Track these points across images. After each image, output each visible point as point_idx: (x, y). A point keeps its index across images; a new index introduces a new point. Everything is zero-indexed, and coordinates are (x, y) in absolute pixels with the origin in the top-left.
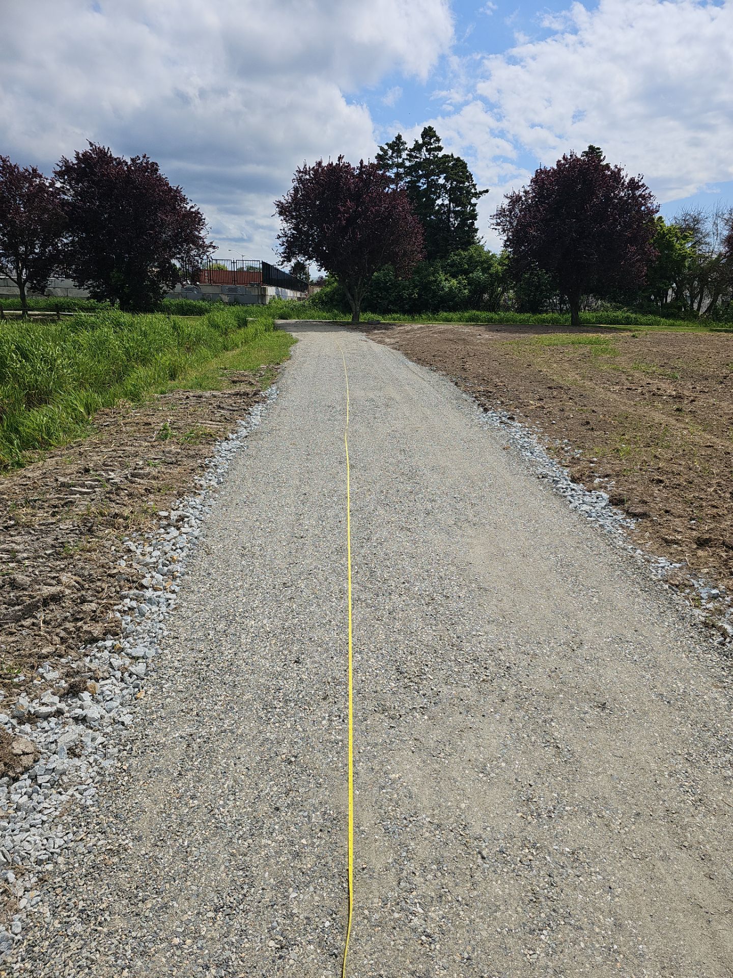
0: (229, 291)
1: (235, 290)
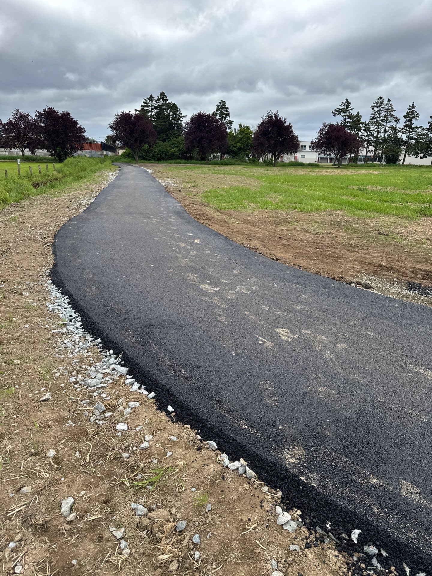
1: (91, 152)
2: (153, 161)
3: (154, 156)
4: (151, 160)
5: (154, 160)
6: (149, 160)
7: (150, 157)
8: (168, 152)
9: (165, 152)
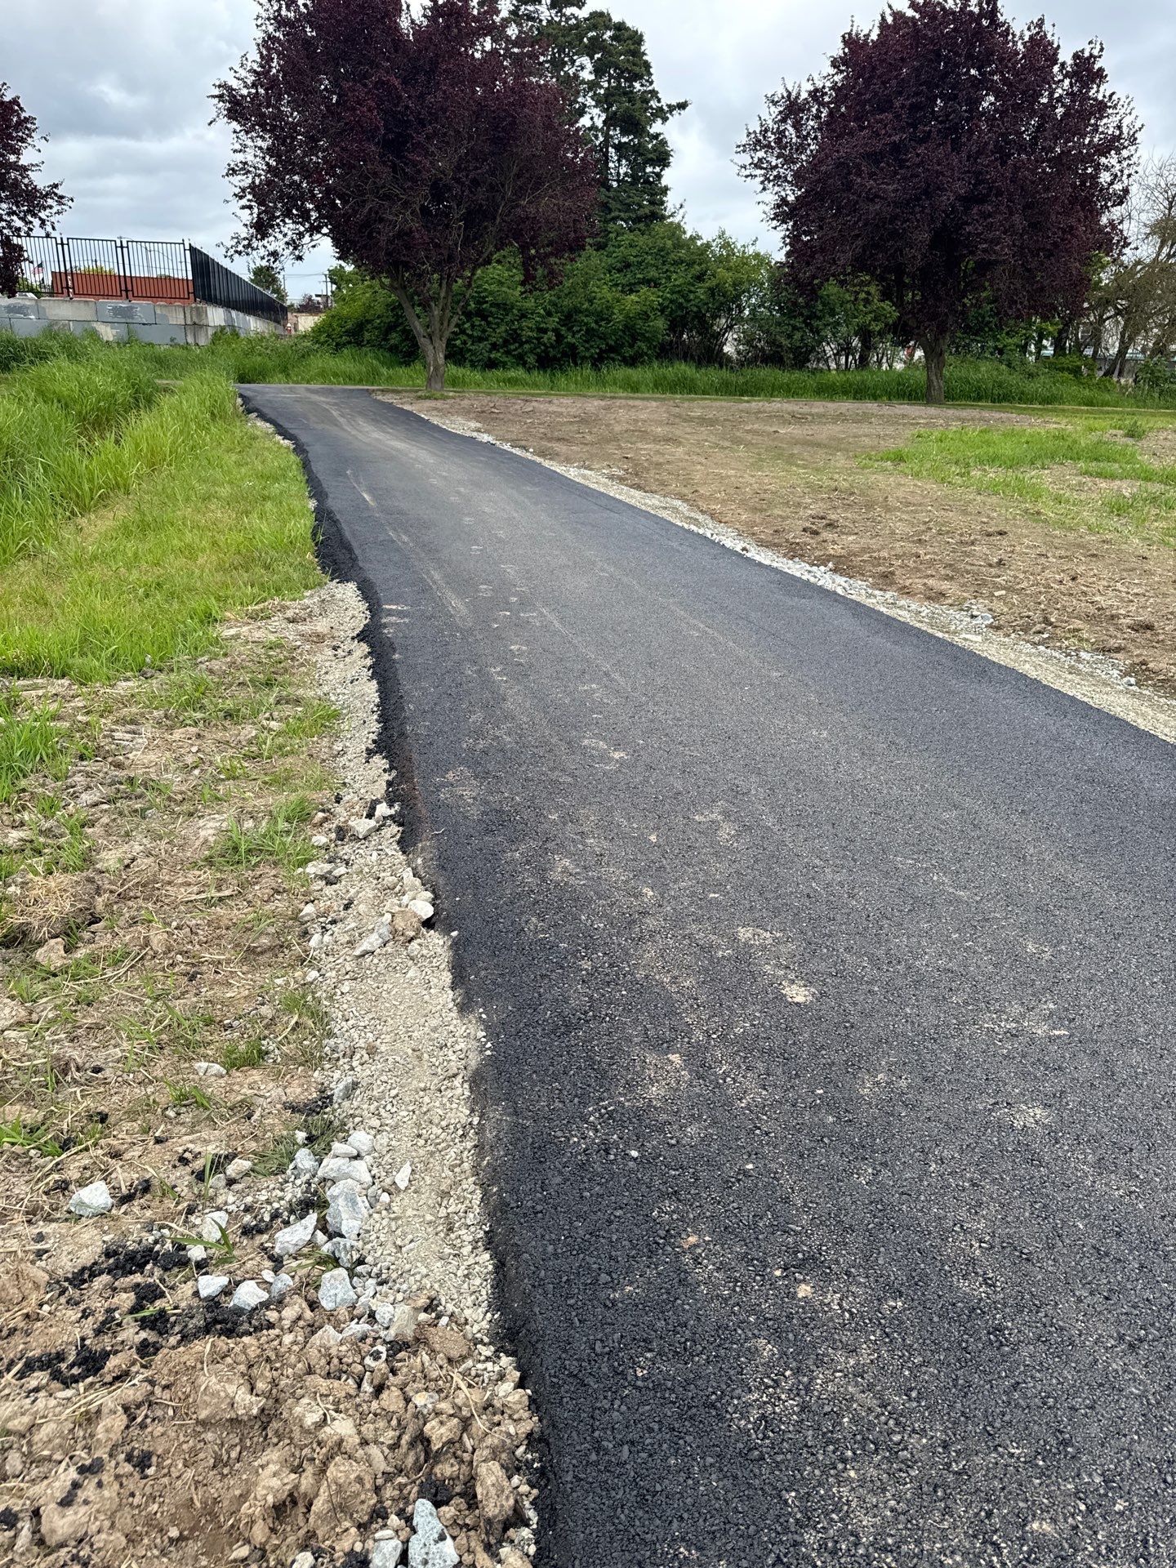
0: (115, 315)
1: (127, 313)
2: (518, 373)
3: (515, 336)
4: (504, 365)
5: (521, 360)
6: (492, 365)
7: (494, 347)
8: (600, 317)
9: (588, 313)
